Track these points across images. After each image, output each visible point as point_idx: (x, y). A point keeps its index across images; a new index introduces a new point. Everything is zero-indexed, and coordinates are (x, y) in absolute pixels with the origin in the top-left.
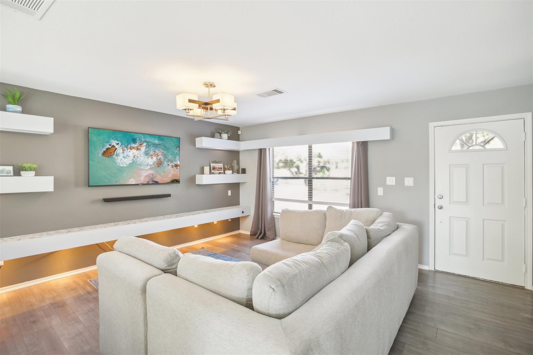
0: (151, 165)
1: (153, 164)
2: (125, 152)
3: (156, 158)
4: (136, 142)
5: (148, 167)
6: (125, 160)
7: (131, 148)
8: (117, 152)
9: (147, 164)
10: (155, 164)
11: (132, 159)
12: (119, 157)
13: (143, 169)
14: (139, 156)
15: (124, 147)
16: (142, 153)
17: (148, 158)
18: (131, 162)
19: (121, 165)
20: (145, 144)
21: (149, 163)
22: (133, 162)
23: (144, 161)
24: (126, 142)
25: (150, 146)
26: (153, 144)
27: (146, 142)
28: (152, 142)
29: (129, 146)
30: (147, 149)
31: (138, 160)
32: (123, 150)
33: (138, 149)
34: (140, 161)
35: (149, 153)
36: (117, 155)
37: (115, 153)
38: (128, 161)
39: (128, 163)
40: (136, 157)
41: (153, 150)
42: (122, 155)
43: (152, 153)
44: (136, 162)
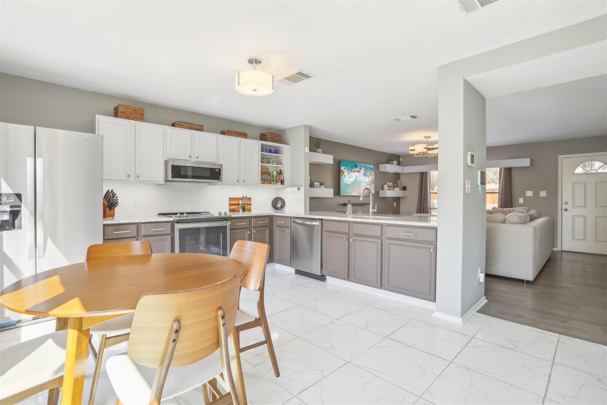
0: (368, 182)
1: (370, 181)
2: (349, 174)
3: (371, 177)
4: (357, 167)
5: (366, 184)
6: (350, 179)
7: (354, 171)
8: (345, 174)
9: (365, 181)
10: (371, 182)
11: (355, 179)
12: (345, 177)
13: (362, 185)
14: (359, 176)
15: (349, 171)
16: (361, 174)
17: (366, 177)
18: (354, 180)
19: (347, 183)
20: (364, 168)
21: (367, 181)
22: (355, 181)
23: (363, 179)
24: (350, 167)
25: (367, 169)
26: (369, 168)
27: (364, 167)
28: (368, 167)
29: (352, 170)
30: (365, 172)
31: (359, 179)
32: (349, 173)
33: (358, 172)
34: (360, 180)
35: (366, 174)
36: (345, 176)
37: (343, 175)
38: (352, 180)
39: (352, 181)
40: (357, 177)
41: (369, 172)
42: (347, 176)
43: (368, 174)
44: (357, 180)
